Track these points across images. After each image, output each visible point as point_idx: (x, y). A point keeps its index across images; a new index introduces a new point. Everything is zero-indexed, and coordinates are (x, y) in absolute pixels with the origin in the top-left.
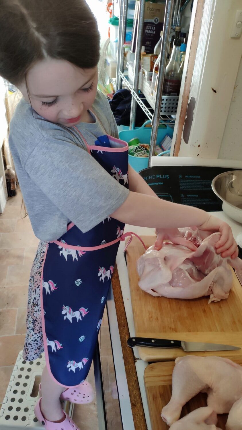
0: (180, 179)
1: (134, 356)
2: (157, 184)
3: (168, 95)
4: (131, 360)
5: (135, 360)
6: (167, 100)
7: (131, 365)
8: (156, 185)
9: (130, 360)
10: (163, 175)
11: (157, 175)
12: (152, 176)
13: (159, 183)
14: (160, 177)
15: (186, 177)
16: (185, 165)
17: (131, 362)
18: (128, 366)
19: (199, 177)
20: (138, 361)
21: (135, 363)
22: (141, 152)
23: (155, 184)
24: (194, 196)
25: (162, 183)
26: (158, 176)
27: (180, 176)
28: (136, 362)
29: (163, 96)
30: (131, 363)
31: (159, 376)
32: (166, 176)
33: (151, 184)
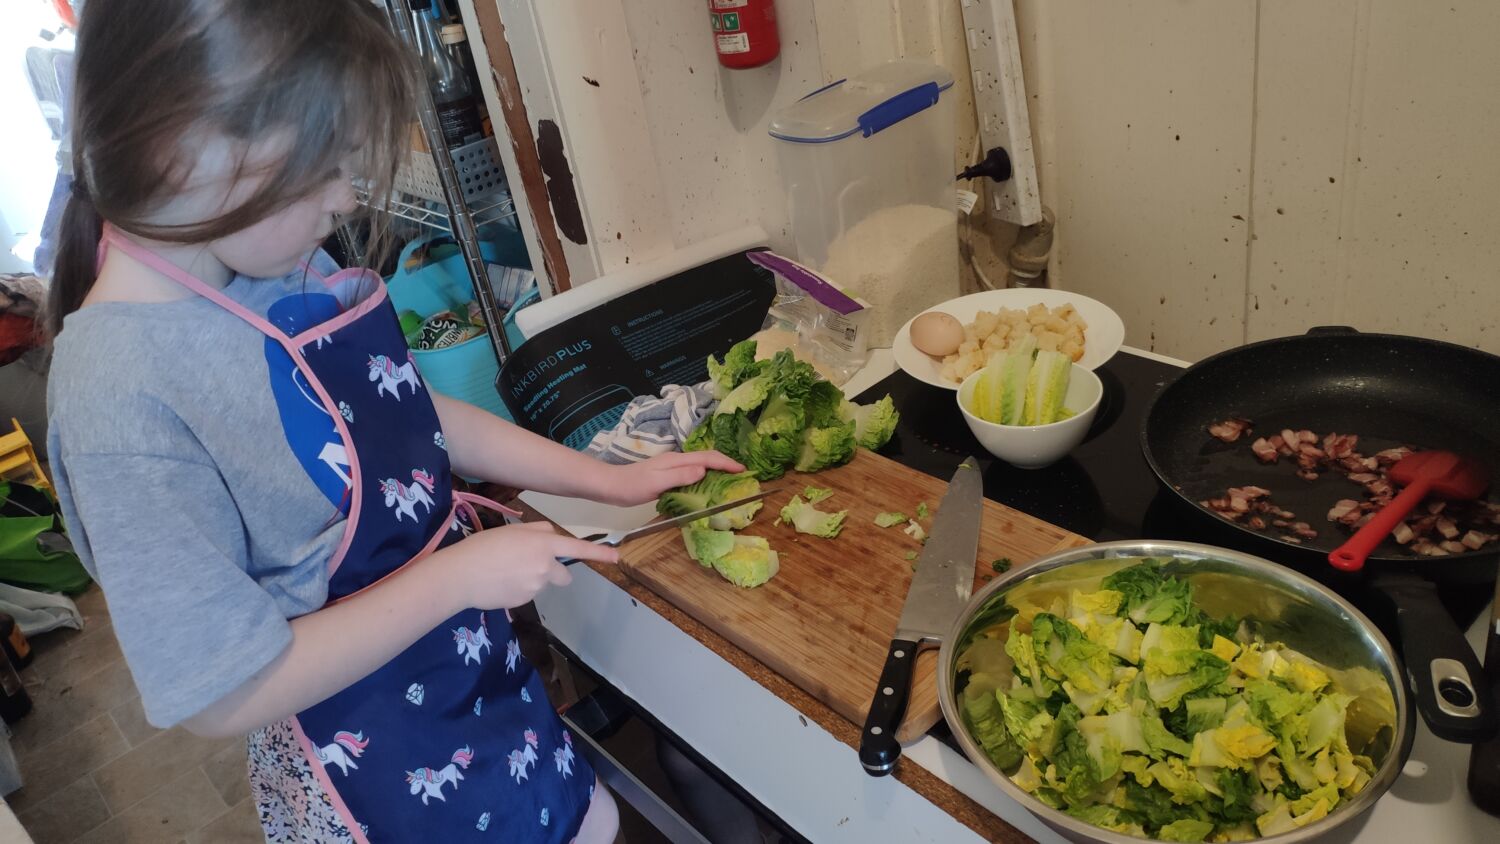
0: (620, 336)
2: (571, 374)
3: (459, 146)
6: (462, 159)
8: (569, 378)
10: (575, 346)
11: (558, 353)
12: (545, 361)
13: (576, 370)
14: (567, 354)
15: (630, 324)
16: (611, 299)
19: (659, 312)
23: (566, 375)
24: (677, 360)
25: (583, 367)
27: (615, 330)
29: (452, 152)
32: (581, 343)
33: (555, 383)
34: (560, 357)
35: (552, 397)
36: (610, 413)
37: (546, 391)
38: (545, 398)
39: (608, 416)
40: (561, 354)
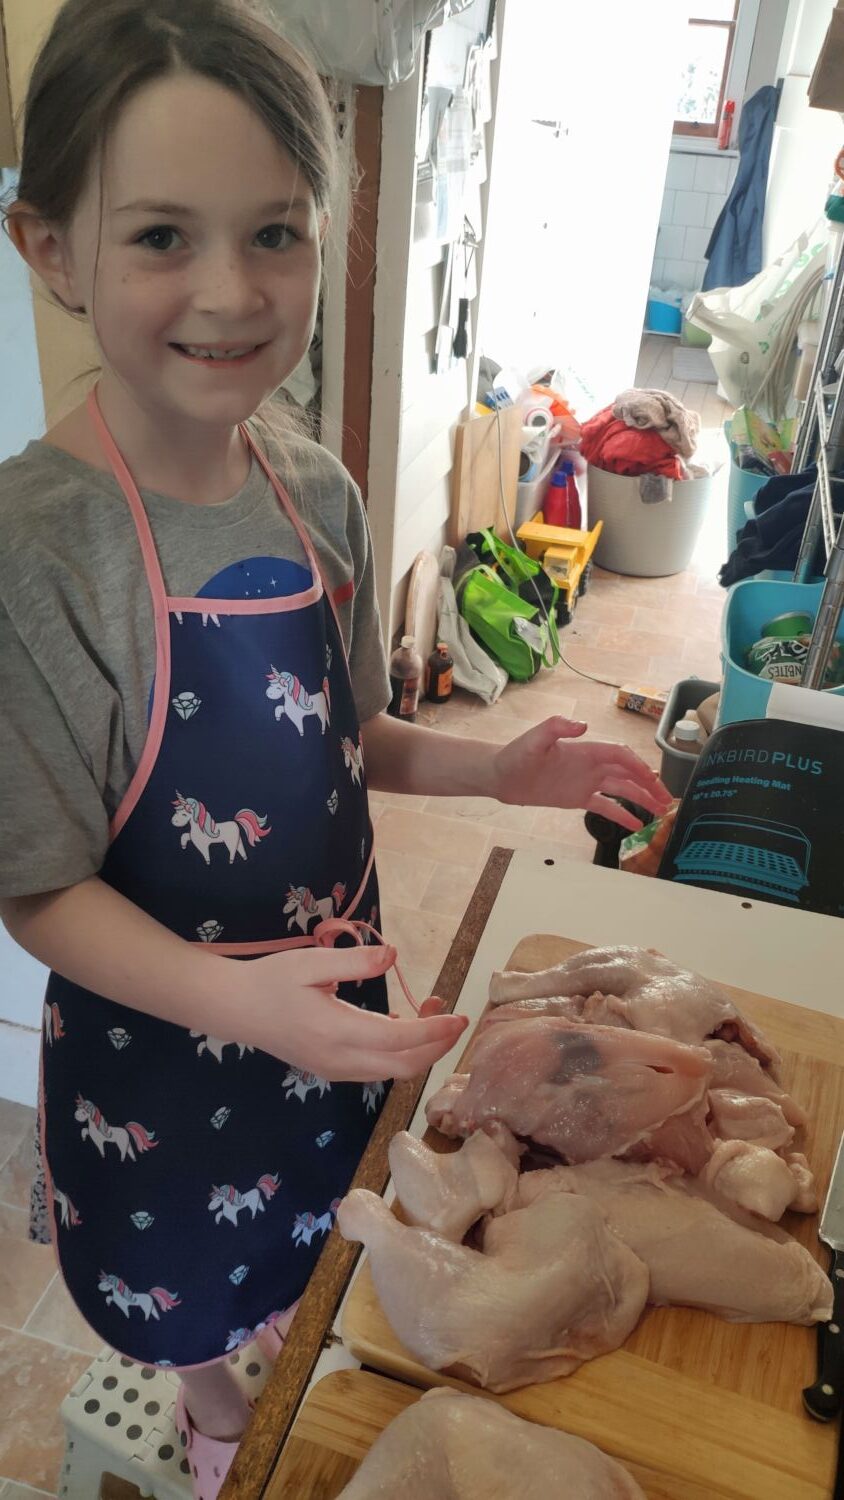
1: (330, 1325)
2: (766, 784)
4: (313, 1334)
5: (328, 1342)
7: (303, 1349)
8: (762, 786)
9: (312, 1332)
10: (801, 759)
11: (776, 754)
12: (757, 753)
13: (776, 784)
14: (786, 760)
17: (309, 1340)
18: (294, 1350)
20: (335, 1347)
21: (320, 1350)
22: (789, 664)
23: (760, 781)
25: (787, 787)
26: (780, 756)
28: (329, 1346)
30: (306, 1345)
31: (352, 1420)
32: (810, 763)
33: (742, 780)
34: (775, 758)
35: (725, 792)
36: (770, 856)
37: (727, 781)
38: (720, 787)
39: (766, 857)
40: (777, 757)
